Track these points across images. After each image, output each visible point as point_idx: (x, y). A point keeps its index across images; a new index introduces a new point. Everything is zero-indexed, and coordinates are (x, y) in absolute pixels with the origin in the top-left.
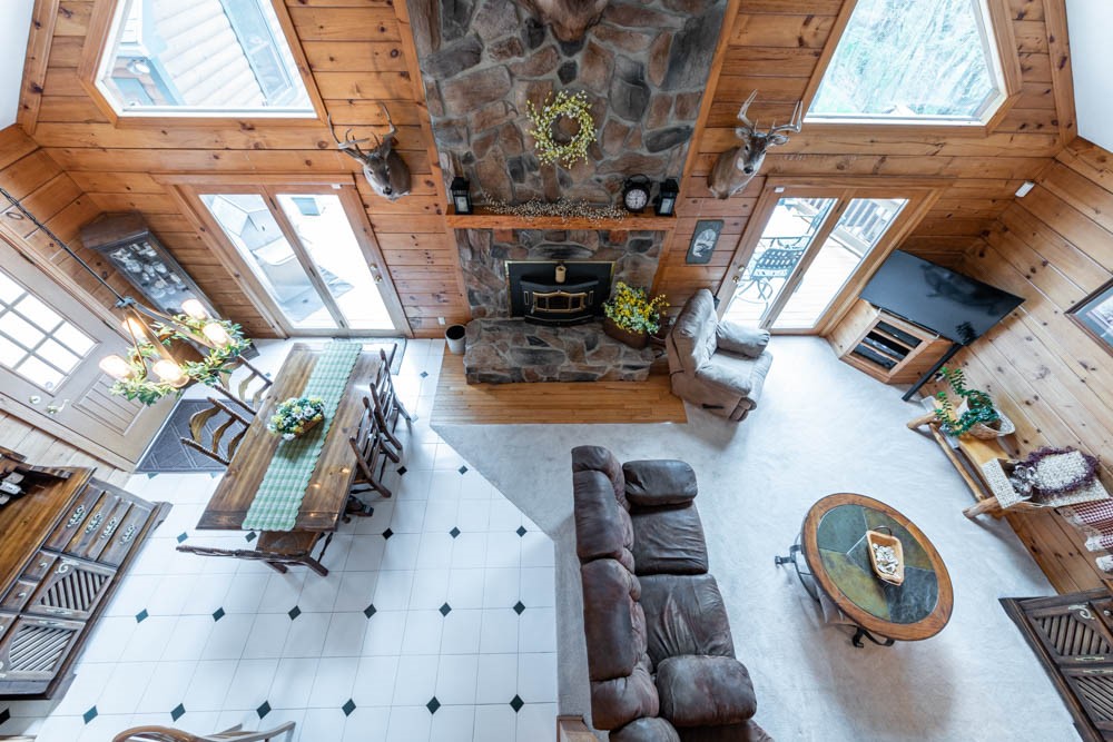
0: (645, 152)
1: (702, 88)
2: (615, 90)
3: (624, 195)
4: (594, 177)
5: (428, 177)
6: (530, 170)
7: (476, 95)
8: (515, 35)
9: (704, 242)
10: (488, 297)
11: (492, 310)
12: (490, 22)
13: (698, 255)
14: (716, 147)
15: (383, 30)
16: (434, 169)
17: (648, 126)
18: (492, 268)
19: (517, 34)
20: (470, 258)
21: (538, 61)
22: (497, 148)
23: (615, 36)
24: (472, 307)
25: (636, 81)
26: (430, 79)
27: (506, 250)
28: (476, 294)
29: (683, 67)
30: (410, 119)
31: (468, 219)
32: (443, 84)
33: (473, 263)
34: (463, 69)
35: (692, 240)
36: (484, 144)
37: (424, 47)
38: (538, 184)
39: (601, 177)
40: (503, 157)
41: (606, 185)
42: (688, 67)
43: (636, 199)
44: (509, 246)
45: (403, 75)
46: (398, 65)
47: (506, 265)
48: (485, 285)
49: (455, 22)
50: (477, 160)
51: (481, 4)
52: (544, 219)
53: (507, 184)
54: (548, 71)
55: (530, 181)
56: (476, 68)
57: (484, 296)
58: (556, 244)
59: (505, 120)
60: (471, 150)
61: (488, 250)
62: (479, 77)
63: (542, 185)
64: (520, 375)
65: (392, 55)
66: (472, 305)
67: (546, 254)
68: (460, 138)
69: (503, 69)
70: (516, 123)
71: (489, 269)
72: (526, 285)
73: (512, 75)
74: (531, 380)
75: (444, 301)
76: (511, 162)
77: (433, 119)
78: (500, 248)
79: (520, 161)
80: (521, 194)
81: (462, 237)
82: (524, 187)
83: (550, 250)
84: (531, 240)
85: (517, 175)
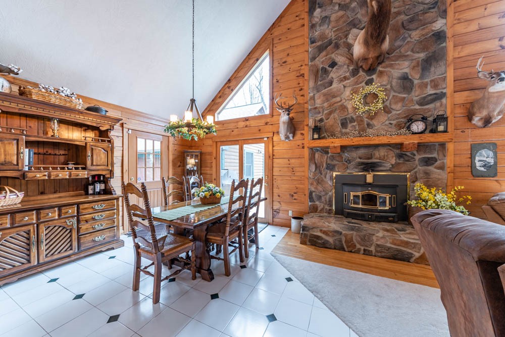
0: (417, 107)
1: (444, 75)
2: (394, 84)
3: (409, 128)
4: (387, 122)
5: (302, 132)
6: (351, 122)
7: (329, 96)
8: (346, 75)
9: (485, 159)
10: (320, 197)
11: (322, 206)
12: (337, 72)
13: (482, 169)
14: (465, 100)
15: (299, 84)
16: (306, 128)
17: (416, 95)
18: (325, 177)
19: (348, 74)
20: (314, 171)
21: (356, 80)
22: (336, 115)
23: (391, 66)
24: (310, 203)
25: (405, 78)
26: (312, 94)
27: (334, 166)
28: (314, 194)
29: (430, 69)
30: (301, 110)
31: (319, 141)
32: (317, 96)
33: (315, 174)
34: (325, 89)
35: (472, 158)
36: (330, 113)
37: (312, 84)
38: (355, 128)
39: (391, 122)
40: (338, 119)
41: (395, 125)
42: (433, 69)
43: (418, 126)
44: (337, 163)
45: (302, 96)
46: (302, 93)
47: (334, 175)
48: (320, 188)
49: (324, 76)
50: (326, 121)
51: (335, 68)
52: (359, 139)
53: (339, 129)
54: (361, 83)
55: (351, 127)
56: (330, 88)
57: (318, 195)
58: (366, 161)
59: (340, 104)
60: (323, 117)
61: (325, 165)
62: (331, 89)
63: (357, 128)
64: (341, 241)
65: (300, 90)
66: (310, 202)
67: (360, 167)
68: (320, 113)
69: (341, 85)
70: (345, 104)
71: (324, 178)
72: (346, 188)
73: (345, 87)
74: (350, 249)
75: (295, 199)
76: (342, 120)
77: (310, 107)
78: (331, 165)
79: (345, 119)
80: (346, 134)
81: (312, 158)
82: (348, 130)
83: (363, 164)
84: (350, 158)
85: (344, 124)
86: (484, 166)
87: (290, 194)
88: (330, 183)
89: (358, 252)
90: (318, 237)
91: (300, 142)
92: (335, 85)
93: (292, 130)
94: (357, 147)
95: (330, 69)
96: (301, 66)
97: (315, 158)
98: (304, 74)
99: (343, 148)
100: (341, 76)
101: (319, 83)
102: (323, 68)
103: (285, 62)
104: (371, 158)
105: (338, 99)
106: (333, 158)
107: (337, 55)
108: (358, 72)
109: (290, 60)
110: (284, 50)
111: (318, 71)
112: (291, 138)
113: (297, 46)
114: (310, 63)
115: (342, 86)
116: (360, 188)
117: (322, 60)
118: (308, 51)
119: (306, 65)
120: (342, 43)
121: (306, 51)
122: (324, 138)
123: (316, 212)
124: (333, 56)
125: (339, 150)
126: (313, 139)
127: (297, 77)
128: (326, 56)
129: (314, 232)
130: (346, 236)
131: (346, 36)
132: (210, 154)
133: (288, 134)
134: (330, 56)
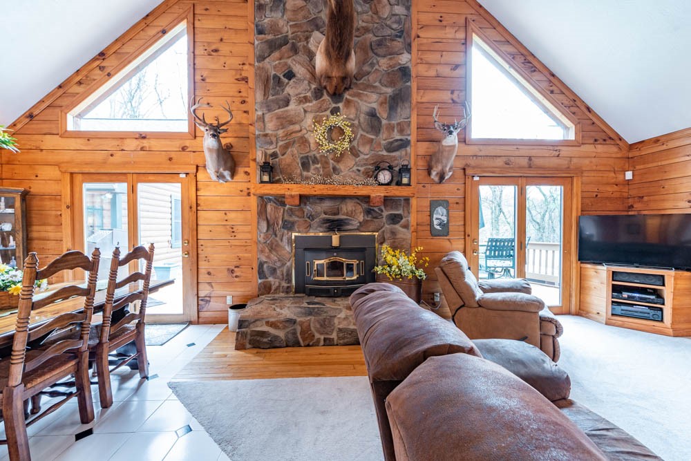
0: (385, 153)
1: (409, 120)
2: (362, 120)
3: (376, 177)
4: (355, 168)
5: (247, 169)
6: (314, 163)
7: (285, 121)
8: (307, 94)
9: (440, 217)
10: (275, 270)
11: (277, 284)
12: (296, 88)
13: (438, 227)
14: (427, 152)
15: (240, 92)
16: (252, 164)
17: (383, 139)
18: (282, 240)
19: (309, 94)
20: (265, 230)
21: (319, 105)
22: (294, 150)
23: (359, 95)
24: (260, 281)
25: (373, 114)
26: (260, 113)
27: (293, 223)
28: (265, 266)
29: (396, 110)
30: (244, 134)
31: (269, 186)
32: (267, 117)
33: (266, 237)
34: (279, 108)
35: (431, 216)
36: (287, 146)
37: (259, 96)
38: (319, 171)
39: (359, 168)
40: (297, 156)
41: (363, 172)
42: (399, 110)
43: (384, 177)
44: (296, 219)
45: (245, 112)
46: (244, 107)
47: (293, 237)
48: (274, 257)
49: (277, 88)
50: (281, 157)
51: (292, 81)
52: (322, 186)
53: (299, 171)
54: (325, 111)
55: (314, 170)
56: (286, 108)
57: (272, 267)
58: (332, 217)
59: (299, 134)
60: (277, 150)
61: (280, 222)
62: (287, 111)
63: (321, 172)
64: (294, 333)
65: (242, 103)
66: (260, 278)
67: (325, 225)
68: (271, 143)
69: (300, 108)
70: (306, 136)
71: (279, 241)
72: (308, 254)
73: (305, 111)
74: (307, 343)
75: (236, 277)
76: (302, 158)
77: (257, 133)
78: (289, 222)
79: (307, 157)
80: (307, 178)
81: (262, 212)
82: (310, 174)
83: (328, 221)
84: (313, 213)
85: (305, 166)
86: (440, 225)
87: (228, 269)
88: (288, 248)
89: (316, 344)
90: (263, 334)
91: (244, 186)
92: (292, 106)
94: (322, 198)
95: (286, 81)
96: (243, 64)
97: (266, 211)
98: (247, 78)
99: (303, 198)
100: (300, 94)
101: (271, 98)
102: (275, 76)
103: (216, 51)
104: (338, 214)
105: (297, 127)
106: (291, 212)
107: (294, 63)
108: (322, 95)
109: (224, 49)
110: (213, 31)
111: (268, 80)
112: (228, 178)
113: (236, 30)
114: (256, 64)
115: (302, 110)
116: (324, 254)
117: (274, 64)
118: (253, 44)
119: (250, 64)
120: (301, 47)
121: (251, 43)
122: (278, 182)
123: (269, 293)
124: (289, 61)
125: (297, 201)
126: (262, 182)
127: (237, 79)
128: (280, 59)
129: (257, 326)
130: (301, 324)
131: (307, 38)
132: (56, 197)
133: (221, 170)
134: (285, 60)
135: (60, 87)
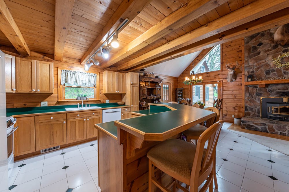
5: (241, 78)
6: (272, 72)
7: (258, 60)
11: (253, 113)
15: (238, 55)
16: (243, 76)
18: (256, 99)
19: (270, 48)
20: (248, 96)
21: (276, 51)
22: (262, 69)
24: (245, 112)
26: (246, 60)
27: (261, 94)
28: (248, 107)
30: (240, 67)
31: (251, 82)
32: (250, 60)
33: (249, 98)
34: (255, 56)
38: (275, 75)
40: (264, 70)
44: (263, 92)
45: (240, 60)
46: (240, 59)
47: (261, 98)
48: (252, 104)
49: (254, 50)
50: (255, 72)
51: (261, 46)
52: (279, 80)
53: (264, 76)
54: (279, 52)
55: (273, 74)
56: (258, 56)
57: (251, 108)
58: (283, 91)
59: (265, 63)
60: (254, 70)
61: (255, 93)
62: (259, 57)
63: (277, 75)
64: (265, 128)
65: (239, 58)
66: (246, 111)
67: (279, 94)
68: (252, 68)
69: (266, 54)
70: (268, 63)
71: (254, 100)
72: (269, 104)
73: (268, 55)
74: (271, 132)
75: (236, 110)
76: (266, 71)
77: (245, 66)
78: (259, 93)
79: (269, 70)
80: (269, 78)
81: (247, 90)
82: (270, 76)
83: (280, 92)
84: (272, 90)
85: (268, 73)
87: (233, 107)
88: (259, 102)
89: (276, 134)
90: (252, 126)
91: (239, 83)
92: (261, 54)
93: (235, 77)
94: (277, 84)
95: (259, 47)
96: (240, 46)
97: (248, 90)
98: (241, 50)
99: (267, 85)
100: (265, 49)
101: (251, 54)
102: (253, 47)
103: (230, 46)
104: (287, 90)
105: (264, 61)
106: (260, 90)
107: (263, 40)
108: (278, 47)
109: (232, 44)
111: (250, 48)
112: (234, 81)
114: (245, 45)
115: (267, 55)
116: (278, 105)
117: (253, 43)
118: (244, 39)
119: (242, 46)
120: (266, 33)
121: (243, 39)
122: (254, 80)
123: (249, 116)
124: (260, 40)
125: (264, 86)
126: (248, 81)
127: (237, 52)
128: (256, 40)
129: (249, 123)
130: (268, 126)
132: (188, 89)
133: (233, 79)
134: (258, 40)
135: (189, 66)
